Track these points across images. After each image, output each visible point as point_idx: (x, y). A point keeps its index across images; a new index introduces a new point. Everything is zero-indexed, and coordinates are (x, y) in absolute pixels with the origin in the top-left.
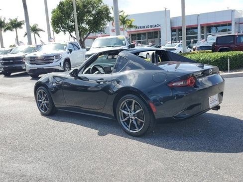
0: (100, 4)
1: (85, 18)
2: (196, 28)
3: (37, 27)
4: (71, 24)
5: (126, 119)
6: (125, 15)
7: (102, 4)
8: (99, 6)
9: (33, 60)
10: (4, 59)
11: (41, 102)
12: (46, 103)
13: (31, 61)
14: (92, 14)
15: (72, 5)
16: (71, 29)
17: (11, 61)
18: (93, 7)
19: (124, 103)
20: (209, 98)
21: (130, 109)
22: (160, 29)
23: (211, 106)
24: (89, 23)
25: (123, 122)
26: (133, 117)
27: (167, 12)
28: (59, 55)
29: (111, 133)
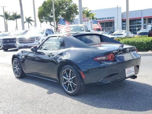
0: (71, 3)
1: (61, 12)
2: (140, 20)
3: (30, 19)
4: (51, 16)
5: (66, 83)
6: (89, 10)
7: (72, 3)
8: (70, 4)
9: (21, 41)
10: (4, 40)
11: (16, 69)
12: (19, 70)
13: (20, 41)
14: (66, 10)
15: (52, 3)
16: (51, 20)
17: (8, 41)
18: (66, 5)
19: (64, 71)
20: (126, 70)
21: (68, 75)
22: (114, 20)
23: (127, 76)
24: (63, 15)
25: (64, 85)
26: (70, 82)
27: (118, 9)
28: (38, 37)
29: (55, 92)
